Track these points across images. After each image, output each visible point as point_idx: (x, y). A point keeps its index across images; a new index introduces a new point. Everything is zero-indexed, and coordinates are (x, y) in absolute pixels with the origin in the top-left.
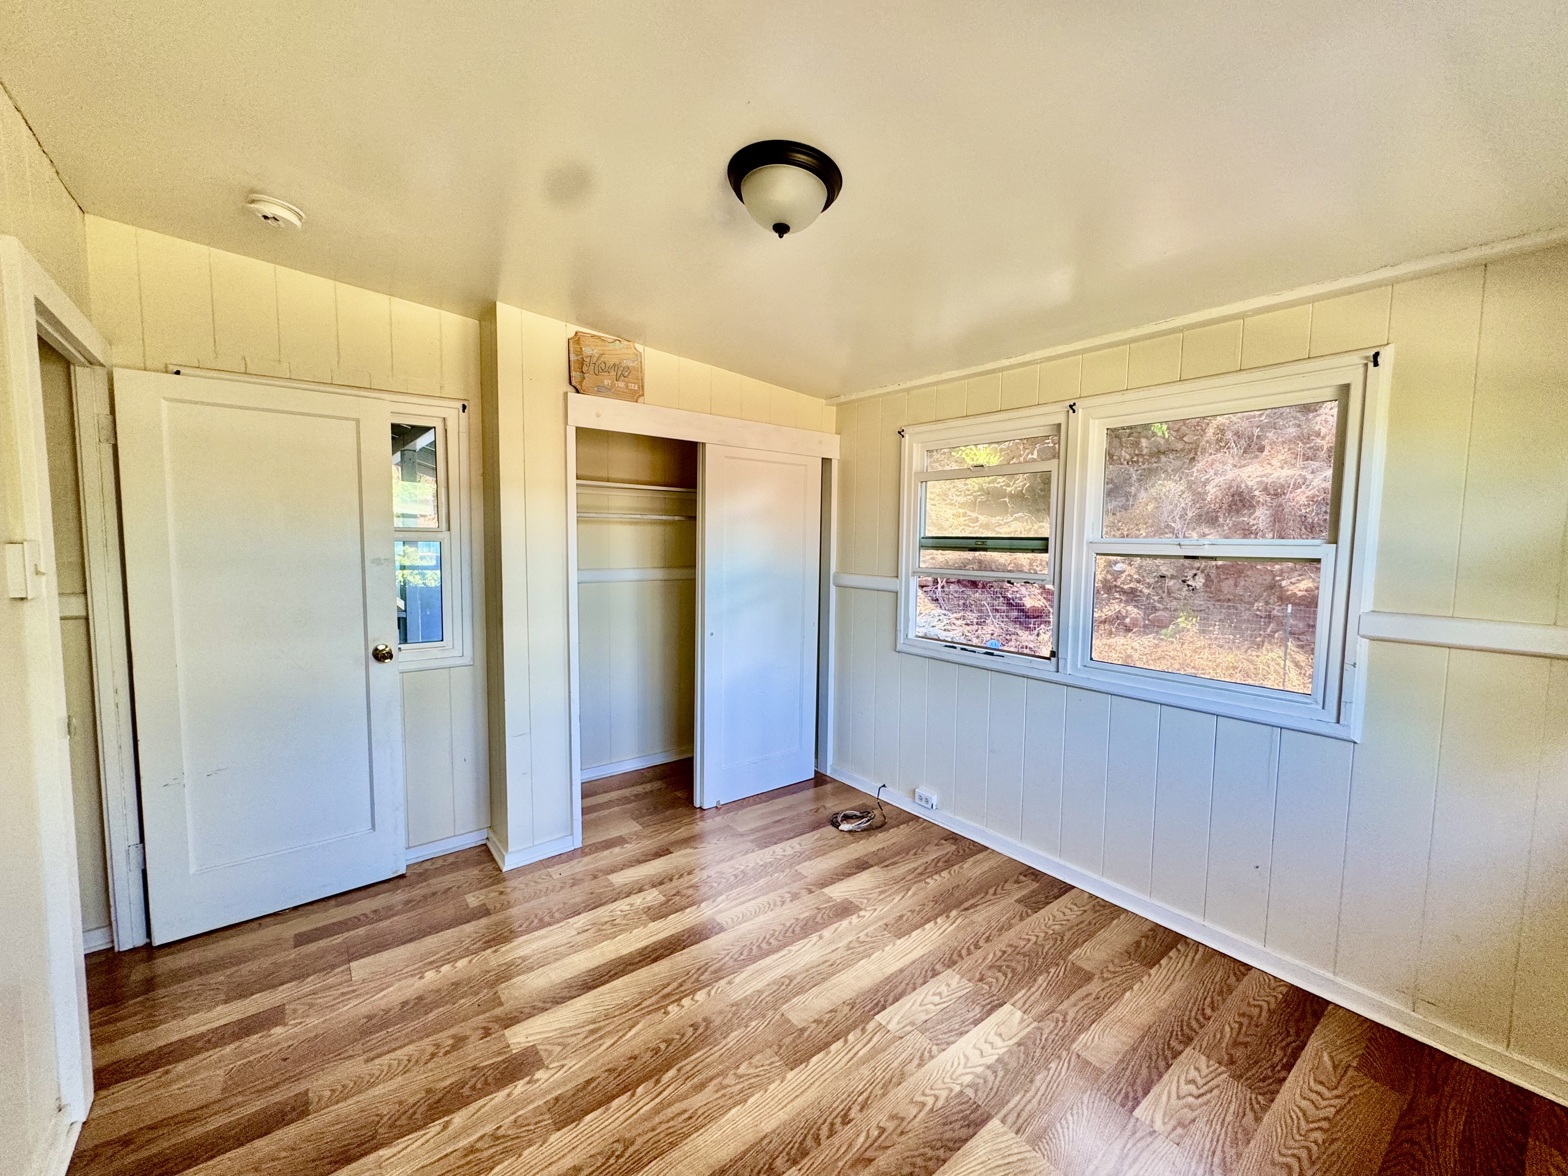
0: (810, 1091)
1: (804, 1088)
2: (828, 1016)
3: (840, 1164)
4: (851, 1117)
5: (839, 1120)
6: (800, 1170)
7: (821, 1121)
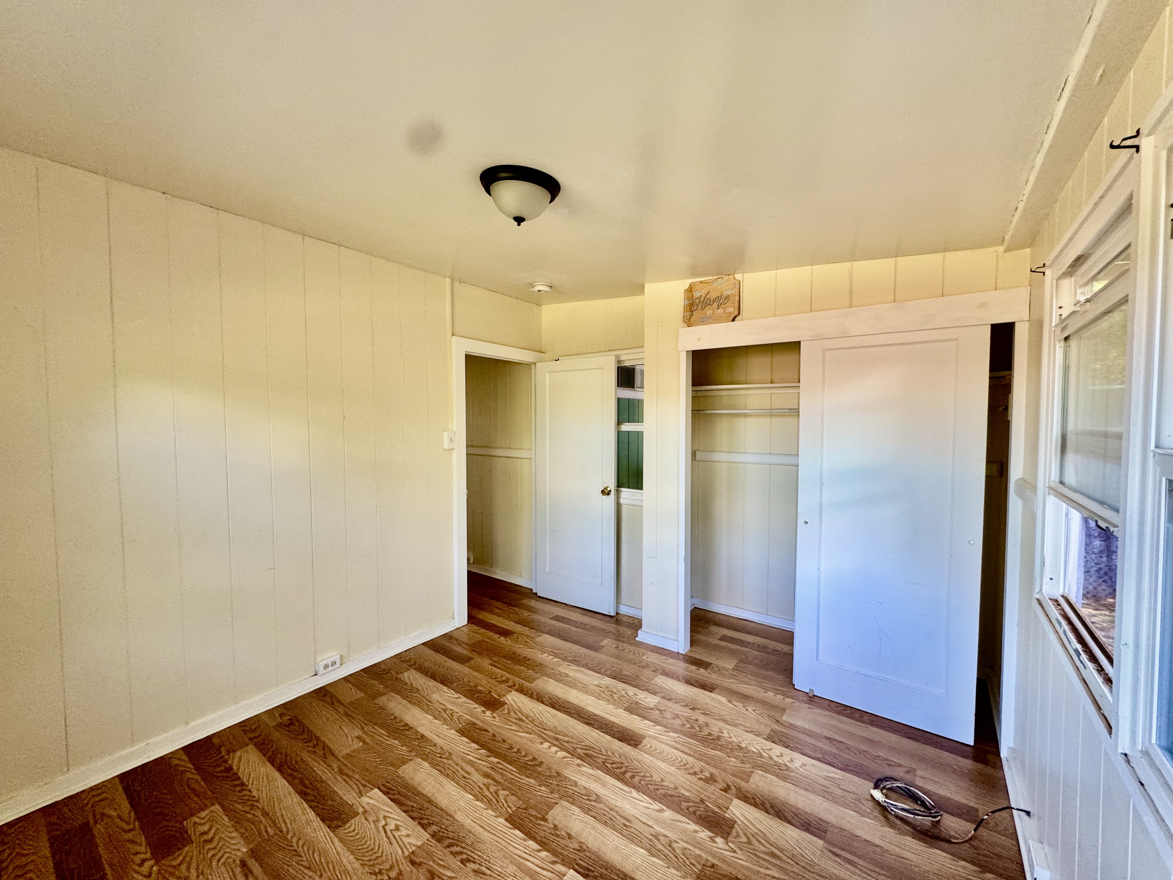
0: (489, 835)
1: (491, 830)
2: (564, 833)
3: (431, 863)
4: (468, 864)
5: (464, 857)
6: (428, 840)
7: (463, 845)
